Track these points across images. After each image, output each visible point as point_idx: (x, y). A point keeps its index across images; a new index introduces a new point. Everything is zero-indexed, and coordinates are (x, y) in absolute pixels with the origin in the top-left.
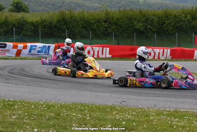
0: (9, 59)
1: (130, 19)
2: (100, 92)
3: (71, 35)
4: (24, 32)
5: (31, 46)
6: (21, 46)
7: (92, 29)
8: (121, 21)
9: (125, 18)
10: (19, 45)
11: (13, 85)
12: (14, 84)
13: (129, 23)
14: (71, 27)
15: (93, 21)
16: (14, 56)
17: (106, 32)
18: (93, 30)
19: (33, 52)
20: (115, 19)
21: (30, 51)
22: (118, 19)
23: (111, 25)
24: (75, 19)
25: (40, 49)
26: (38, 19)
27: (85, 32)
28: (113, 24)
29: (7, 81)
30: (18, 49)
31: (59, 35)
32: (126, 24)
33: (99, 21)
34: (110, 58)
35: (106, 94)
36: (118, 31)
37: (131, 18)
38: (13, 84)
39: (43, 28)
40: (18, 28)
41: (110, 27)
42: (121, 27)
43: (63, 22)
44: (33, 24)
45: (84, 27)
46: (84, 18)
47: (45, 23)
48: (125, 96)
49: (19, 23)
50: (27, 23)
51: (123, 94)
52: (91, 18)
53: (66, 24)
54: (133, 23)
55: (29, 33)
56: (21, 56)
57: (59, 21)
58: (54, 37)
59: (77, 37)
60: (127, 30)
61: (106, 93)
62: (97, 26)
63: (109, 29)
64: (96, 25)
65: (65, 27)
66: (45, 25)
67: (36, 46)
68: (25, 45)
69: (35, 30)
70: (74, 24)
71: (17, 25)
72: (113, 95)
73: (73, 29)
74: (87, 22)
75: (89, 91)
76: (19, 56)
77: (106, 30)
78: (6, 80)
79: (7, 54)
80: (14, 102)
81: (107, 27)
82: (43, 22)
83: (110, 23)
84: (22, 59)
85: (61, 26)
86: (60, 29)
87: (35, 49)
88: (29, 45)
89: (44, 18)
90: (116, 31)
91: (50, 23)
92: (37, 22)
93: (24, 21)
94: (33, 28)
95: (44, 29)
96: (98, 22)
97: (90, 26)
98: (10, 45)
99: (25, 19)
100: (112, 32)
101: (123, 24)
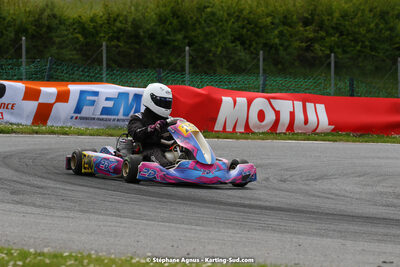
0: (13, 132)
1: (383, 15)
2: (308, 234)
3: (199, 62)
4: (54, 50)
5: (82, 93)
6: (49, 91)
7: (265, 45)
8: (356, 21)
9: (367, 12)
10: (42, 89)
11: (39, 210)
12: (40, 206)
13: (382, 26)
14: (201, 38)
15: (269, 19)
16: (29, 122)
17: (309, 55)
18: (268, 47)
19: (87, 111)
20: (337, 15)
21: (78, 110)
22: (344, 16)
23: (323, 34)
24: (213, 14)
25: (110, 104)
26: (98, 10)
27: (242, 54)
28: (331, 31)
29: (16, 198)
30: (41, 100)
31: (163, 61)
32: (369, 31)
33: (286, 20)
34: (326, 134)
35: (327, 241)
36: (345, 52)
37: (388, 13)
38: (34, 205)
39: (111, 39)
40: (33, 36)
41: (323, 38)
42: (356, 41)
43: (175, 22)
44: (80, 26)
45: (239, 39)
46: (241, 11)
47: (118, 24)
48: (389, 248)
49: (38, 23)
50: (62, 22)
51: (379, 241)
52: (261, 10)
53: (183, 26)
54: (392, 29)
55: (68, 54)
56: (49, 123)
57: (162, 20)
58: (146, 67)
59: (218, 69)
60: (373, 48)
61: (327, 236)
62: (281, 34)
63: (317, 46)
64: (276, 32)
65: (179, 36)
66: (121, 30)
67: (96, 94)
68: (63, 88)
69: (87, 44)
70: (207, 30)
71: (32, 29)
72: (349, 243)
73: (207, 45)
74: (249, 23)
75: (274, 230)
76: (44, 122)
77: (308, 49)
78: (12, 193)
79: (8, 117)
80: (55, 256)
81: (312, 40)
82: (111, 20)
83: (321, 26)
84: (53, 133)
85: (168, 34)
86: (164, 43)
87: (93, 103)
88: (75, 89)
89: (115, 9)
90: (340, 50)
91: (136, 25)
92: (92, 20)
93: (54, 16)
94: (81, 39)
95: (115, 43)
96: (284, 24)
97: (257, 35)
98: (16, 89)
99: (56, 11)
100: (329, 56)
101: (363, 31)
